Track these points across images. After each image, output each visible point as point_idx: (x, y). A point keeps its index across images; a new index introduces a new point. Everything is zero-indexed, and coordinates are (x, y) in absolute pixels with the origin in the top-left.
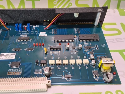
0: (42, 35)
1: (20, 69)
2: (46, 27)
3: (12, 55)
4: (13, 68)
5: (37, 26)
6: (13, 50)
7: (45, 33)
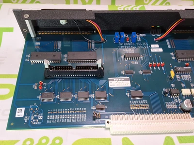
0: (155, 50)
1: (144, 100)
2: (159, 37)
3: (125, 80)
4: (136, 100)
5: (141, 35)
6: (123, 73)
7: (157, 46)
